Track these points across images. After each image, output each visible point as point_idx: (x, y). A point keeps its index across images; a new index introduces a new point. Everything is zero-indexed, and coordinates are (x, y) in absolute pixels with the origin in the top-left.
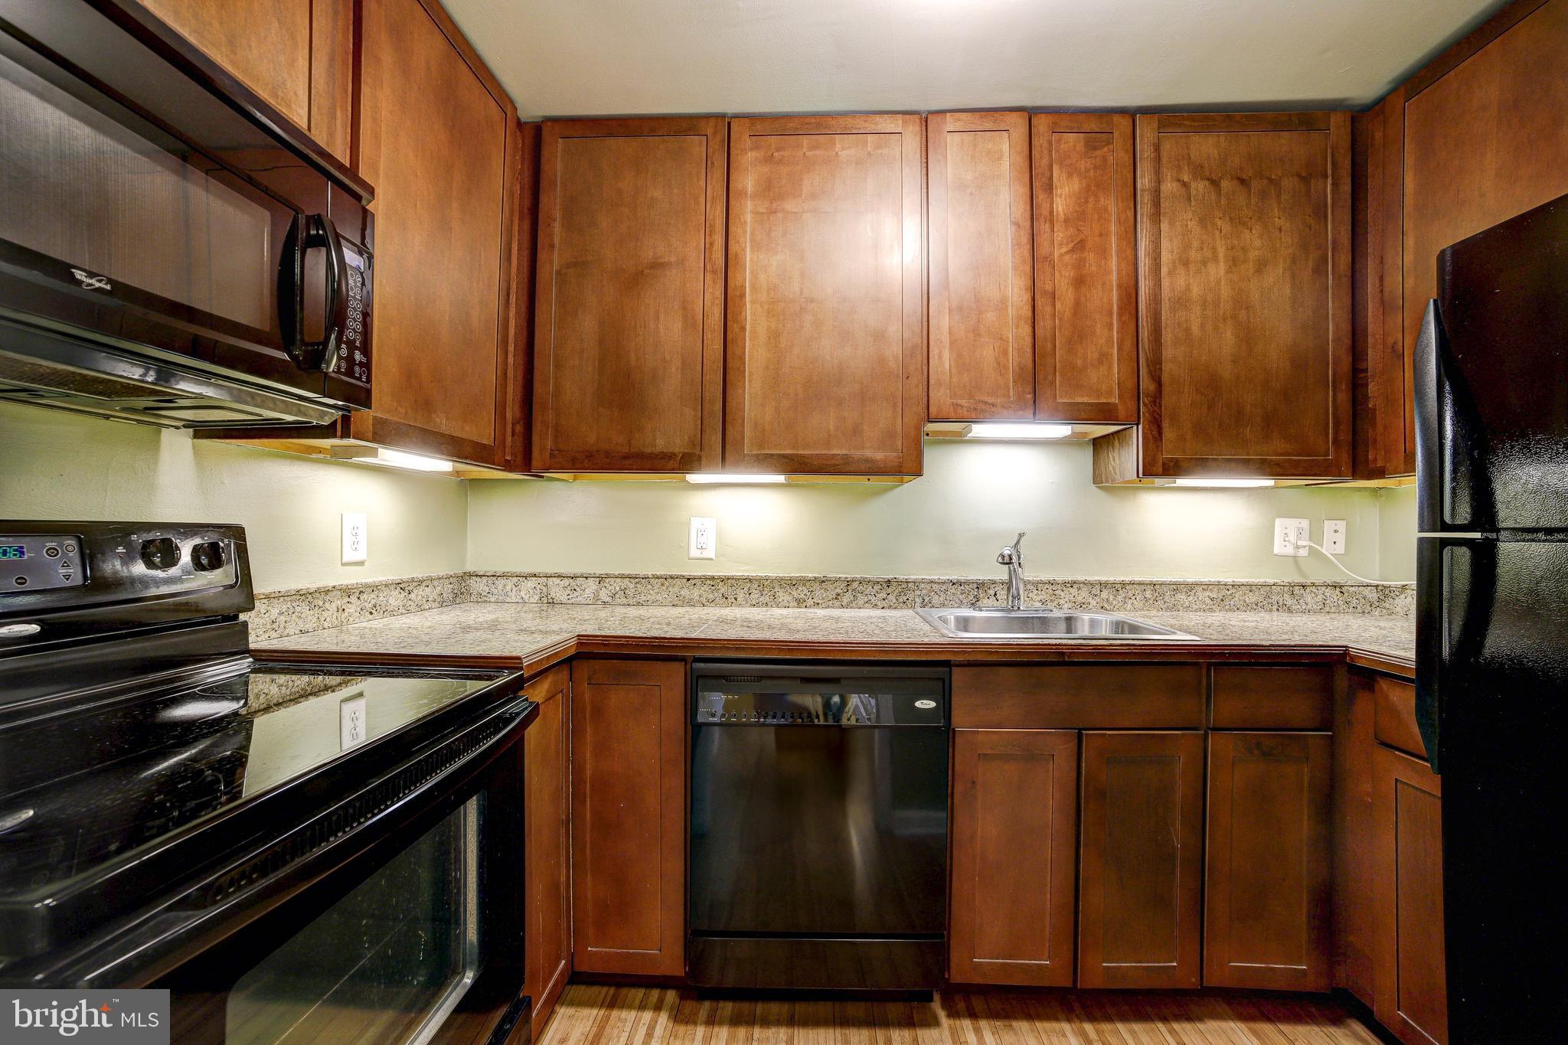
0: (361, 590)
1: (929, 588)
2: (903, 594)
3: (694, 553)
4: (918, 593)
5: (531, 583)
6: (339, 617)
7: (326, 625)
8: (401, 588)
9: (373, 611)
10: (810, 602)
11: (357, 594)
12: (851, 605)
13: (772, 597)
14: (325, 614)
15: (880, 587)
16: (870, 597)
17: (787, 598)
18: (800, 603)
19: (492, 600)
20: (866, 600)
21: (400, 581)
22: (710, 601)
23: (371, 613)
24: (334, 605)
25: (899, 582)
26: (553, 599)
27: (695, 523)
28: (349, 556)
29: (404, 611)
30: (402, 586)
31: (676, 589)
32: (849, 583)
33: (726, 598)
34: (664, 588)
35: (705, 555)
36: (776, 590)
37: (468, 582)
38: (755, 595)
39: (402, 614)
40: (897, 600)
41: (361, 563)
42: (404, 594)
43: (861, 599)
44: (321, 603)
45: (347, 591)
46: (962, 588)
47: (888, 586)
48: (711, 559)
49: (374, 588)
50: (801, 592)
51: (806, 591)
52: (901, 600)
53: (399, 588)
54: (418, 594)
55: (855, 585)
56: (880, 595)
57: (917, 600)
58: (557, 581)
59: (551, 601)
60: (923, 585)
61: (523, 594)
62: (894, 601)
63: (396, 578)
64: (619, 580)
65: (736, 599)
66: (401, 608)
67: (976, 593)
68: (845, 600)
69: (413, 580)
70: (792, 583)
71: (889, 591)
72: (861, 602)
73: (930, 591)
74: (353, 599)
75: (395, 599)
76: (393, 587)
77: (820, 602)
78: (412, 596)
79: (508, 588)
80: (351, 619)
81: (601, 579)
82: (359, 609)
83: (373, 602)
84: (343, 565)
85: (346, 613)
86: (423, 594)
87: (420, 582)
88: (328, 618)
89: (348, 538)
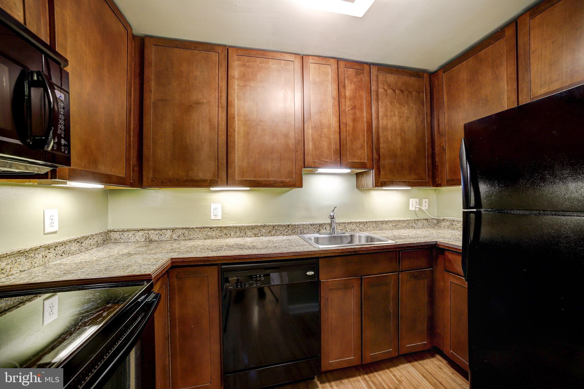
0: (56, 246)
1: (303, 227)
2: (294, 230)
3: (213, 217)
4: (299, 229)
5: (141, 233)
6: (44, 260)
7: (36, 265)
8: (77, 242)
9: (62, 254)
10: (260, 234)
11: (54, 248)
12: (275, 235)
13: (245, 234)
14: (35, 260)
15: (285, 228)
16: (282, 232)
17: (251, 234)
18: (256, 235)
19: (122, 241)
20: (280, 232)
21: (77, 239)
22: (220, 236)
23: (62, 256)
24: (41, 255)
25: (292, 226)
26: (151, 239)
27: (213, 206)
28: (48, 230)
29: (79, 252)
30: (78, 240)
31: (206, 232)
32: (274, 226)
33: (226, 235)
34: (201, 232)
35: (217, 218)
36: (246, 231)
37: (110, 234)
38: (238, 233)
39: (78, 253)
40: (292, 232)
41: (55, 232)
42: (78, 244)
43: (279, 232)
44: (33, 255)
45: (48, 248)
46: (314, 226)
47: (288, 227)
48: (220, 220)
49: (63, 244)
50: (256, 231)
51: (258, 231)
52: (293, 232)
53: (76, 242)
54: (86, 243)
55: (276, 227)
56: (286, 230)
57: (299, 231)
58: (153, 232)
59: (151, 240)
60: (301, 226)
61: (137, 238)
62: (291, 232)
63: (75, 237)
64: (181, 230)
65: (230, 235)
66: (77, 251)
67: (319, 228)
68: (273, 233)
69: (83, 237)
70: (253, 228)
71: (289, 229)
72: (279, 233)
73: (303, 228)
74: (52, 250)
75: (74, 247)
76: (73, 242)
77: (263, 234)
78: (83, 244)
79: (130, 236)
80: (50, 260)
81: (173, 230)
82: (55, 255)
83: (62, 250)
84: (45, 234)
85: (48, 258)
86: (88, 243)
87: (87, 238)
88: (37, 263)
89: (48, 222)
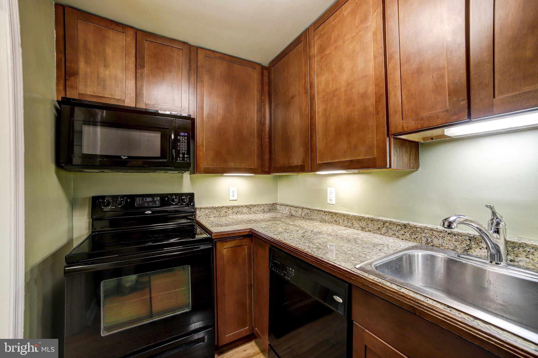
0: (233, 207)
1: (431, 233)
2: (414, 234)
3: (329, 202)
4: (424, 235)
5: (288, 208)
6: (225, 214)
7: (222, 215)
10: (367, 229)
11: (231, 208)
12: (385, 234)
13: (352, 224)
14: (221, 213)
15: (400, 227)
16: (395, 232)
17: (358, 225)
18: (363, 229)
20: (393, 233)
22: (331, 222)
23: (236, 213)
24: (224, 211)
25: (412, 227)
27: (329, 190)
28: (231, 198)
29: (248, 213)
30: (248, 207)
31: (321, 215)
32: (384, 223)
33: (336, 222)
34: (318, 214)
35: (331, 203)
36: (353, 221)
37: (276, 206)
38: (346, 222)
39: (248, 214)
40: (410, 236)
41: (236, 200)
42: (248, 209)
43: (391, 232)
44: (220, 210)
45: (228, 208)
46: (456, 237)
47: (405, 228)
48: (334, 205)
49: (237, 207)
50: (363, 224)
51: (365, 224)
52: (413, 237)
53: (246, 207)
54: (254, 209)
55: (387, 224)
56: (401, 232)
57: (423, 239)
58: (293, 208)
60: (426, 231)
62: (409, 237)
63: (248, 204)
64: (306, 210)
65: (339, 222)
66: (247, 212)
67: (468, 243)
68: (384, 230)
69: (251, 205)
70: (360, 219)
71: (406, 230)
72: (391, 234)
73: (431, 235)
74: (230, 210)
75: (245, 210)
76: (244, 207)
77: (371, 230)
78: (252, 209)
79: (283, 209)
80: (229, 215)
81: (303, 208)
82: (232, 212)
83: (237, 210)
84: (230, 200)
85: (228, 213)
86: (256, 209)
87: (255, 206)
88: (222, 214)
89: (231, 194)
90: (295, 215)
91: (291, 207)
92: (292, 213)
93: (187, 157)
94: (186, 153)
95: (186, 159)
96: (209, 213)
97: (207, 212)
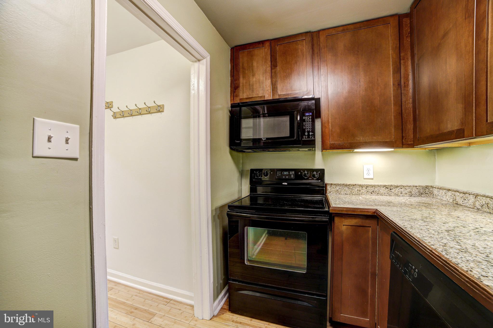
5: (450, 193)
6: (358, 192)
7: (353, 193)
8: (386, 188)
9: (373, 193)
11: (366, 187)
14: (353, 191)
21: (385, 185)
23: (371, 193)
24: (356, 189)
28: (366, 176)
29: (387, 195)
30: (387, 187)
37: (431, 190)
39: (386, 195)
41: (372, 179)
42: (387, 190)
44: (352, 188)
45: (361, 186)
49: (372, 186)
53: (385, 188)
58: (458, 194)
59: (456, 203)
61: (447, 197)
63: (383, 184)
66: (386, 194)
69: (392, 186)
74: (363, 188)
75: (383, 190)
76: (382, 187)
78: (392, 190)
79: (443, 194)
80: (363, 194)
82: (366, 191)
83: (372, 190)
84: (364, 179)
85: (361, 192)
86: (399, 191)
87: (397, 187)
88: (354, 192)
89: (365, 172)
90: (462, 204)
91: (456, 193)
92: (457, 200)
93: (312, 135)
94: (311, 131)
95: (311, 136)
96: (340, 190)
97: (338, 188)
